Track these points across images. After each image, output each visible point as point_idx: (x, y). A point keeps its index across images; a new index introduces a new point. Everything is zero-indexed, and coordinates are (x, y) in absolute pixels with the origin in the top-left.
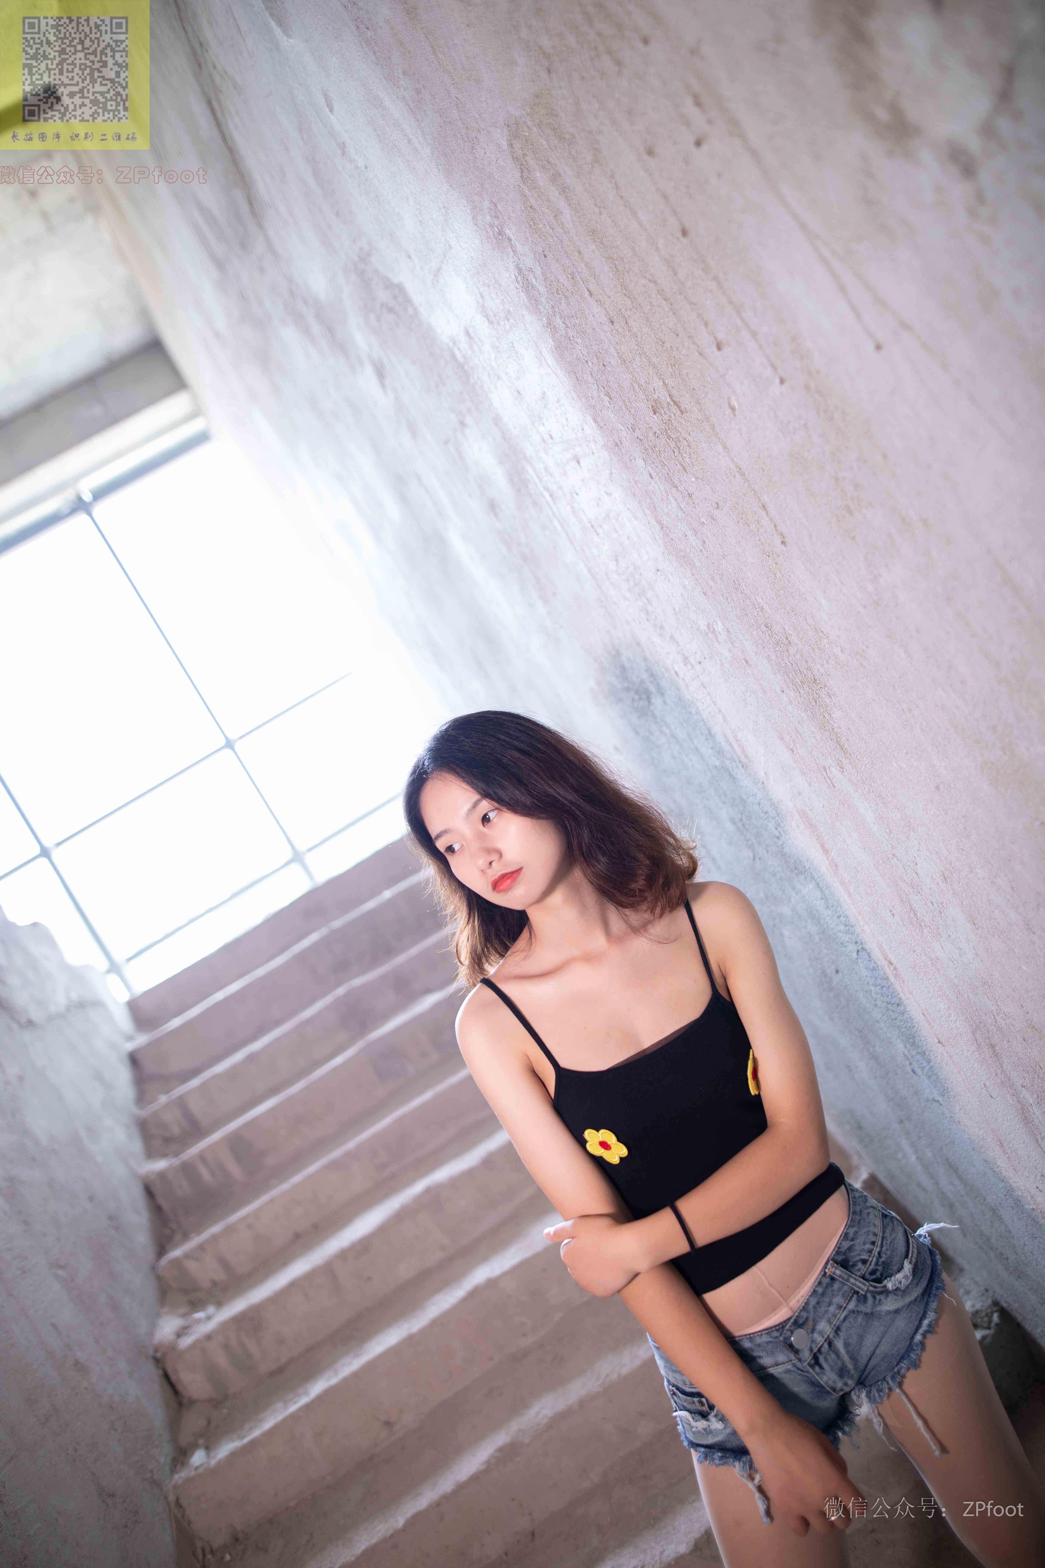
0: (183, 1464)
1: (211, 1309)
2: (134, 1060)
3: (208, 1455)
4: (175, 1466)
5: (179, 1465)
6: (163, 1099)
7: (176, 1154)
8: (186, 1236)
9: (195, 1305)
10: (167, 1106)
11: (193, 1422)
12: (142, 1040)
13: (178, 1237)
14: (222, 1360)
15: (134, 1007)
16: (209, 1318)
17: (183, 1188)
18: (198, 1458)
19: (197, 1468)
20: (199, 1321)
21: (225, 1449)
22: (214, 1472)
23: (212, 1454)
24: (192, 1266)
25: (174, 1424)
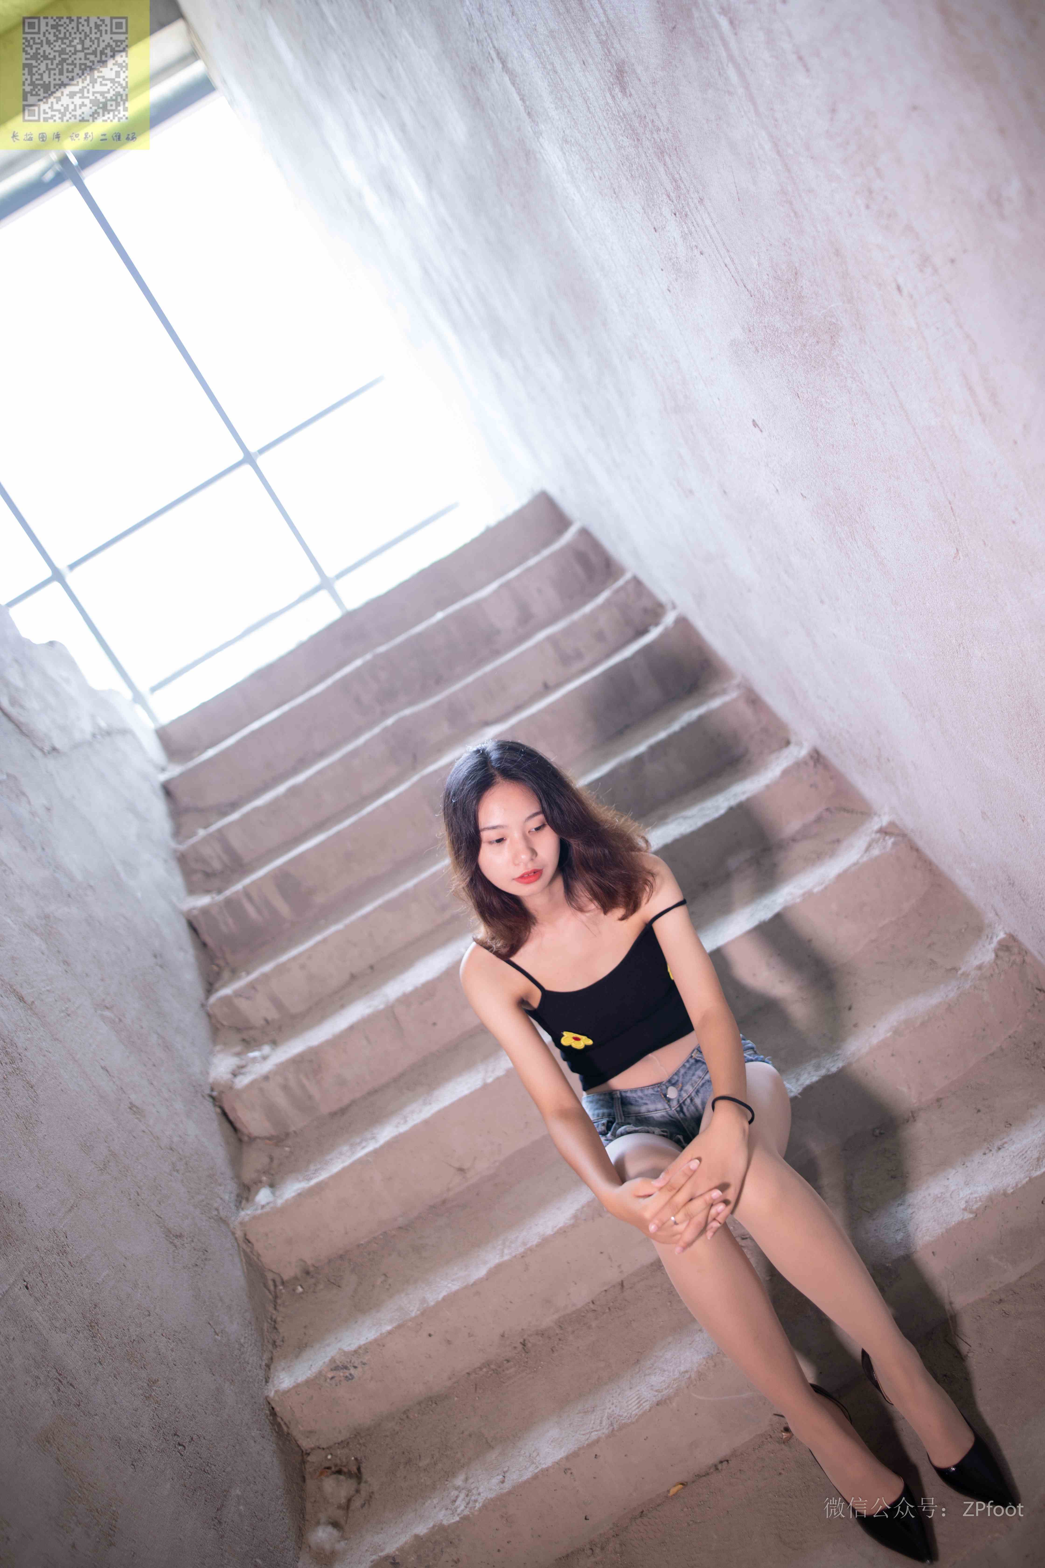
0: (247, 1200)
1: (266, 1049)
2: (168, 791)
3: (273, 1193)
4: (241, 1202)
5: (244, 1202)
6: (202, 833)
7: (220, 891)
8: (235, 973)
9: (249, 1043)
10: (205, 840)
11: (255, 1160)
12: (175, 771)
13: (226, 974)
14: (281, 1100)
15: (164, 736)
16: (265, 1058)
17: (227, 924)
18: (263, 1196)
19: (263, 1207)
20: (254, 1060)
21: (292, 1189)
22: (282, 1211)
23: (278, 1193)
24: (243, 1004)
25: (236, 1161)
